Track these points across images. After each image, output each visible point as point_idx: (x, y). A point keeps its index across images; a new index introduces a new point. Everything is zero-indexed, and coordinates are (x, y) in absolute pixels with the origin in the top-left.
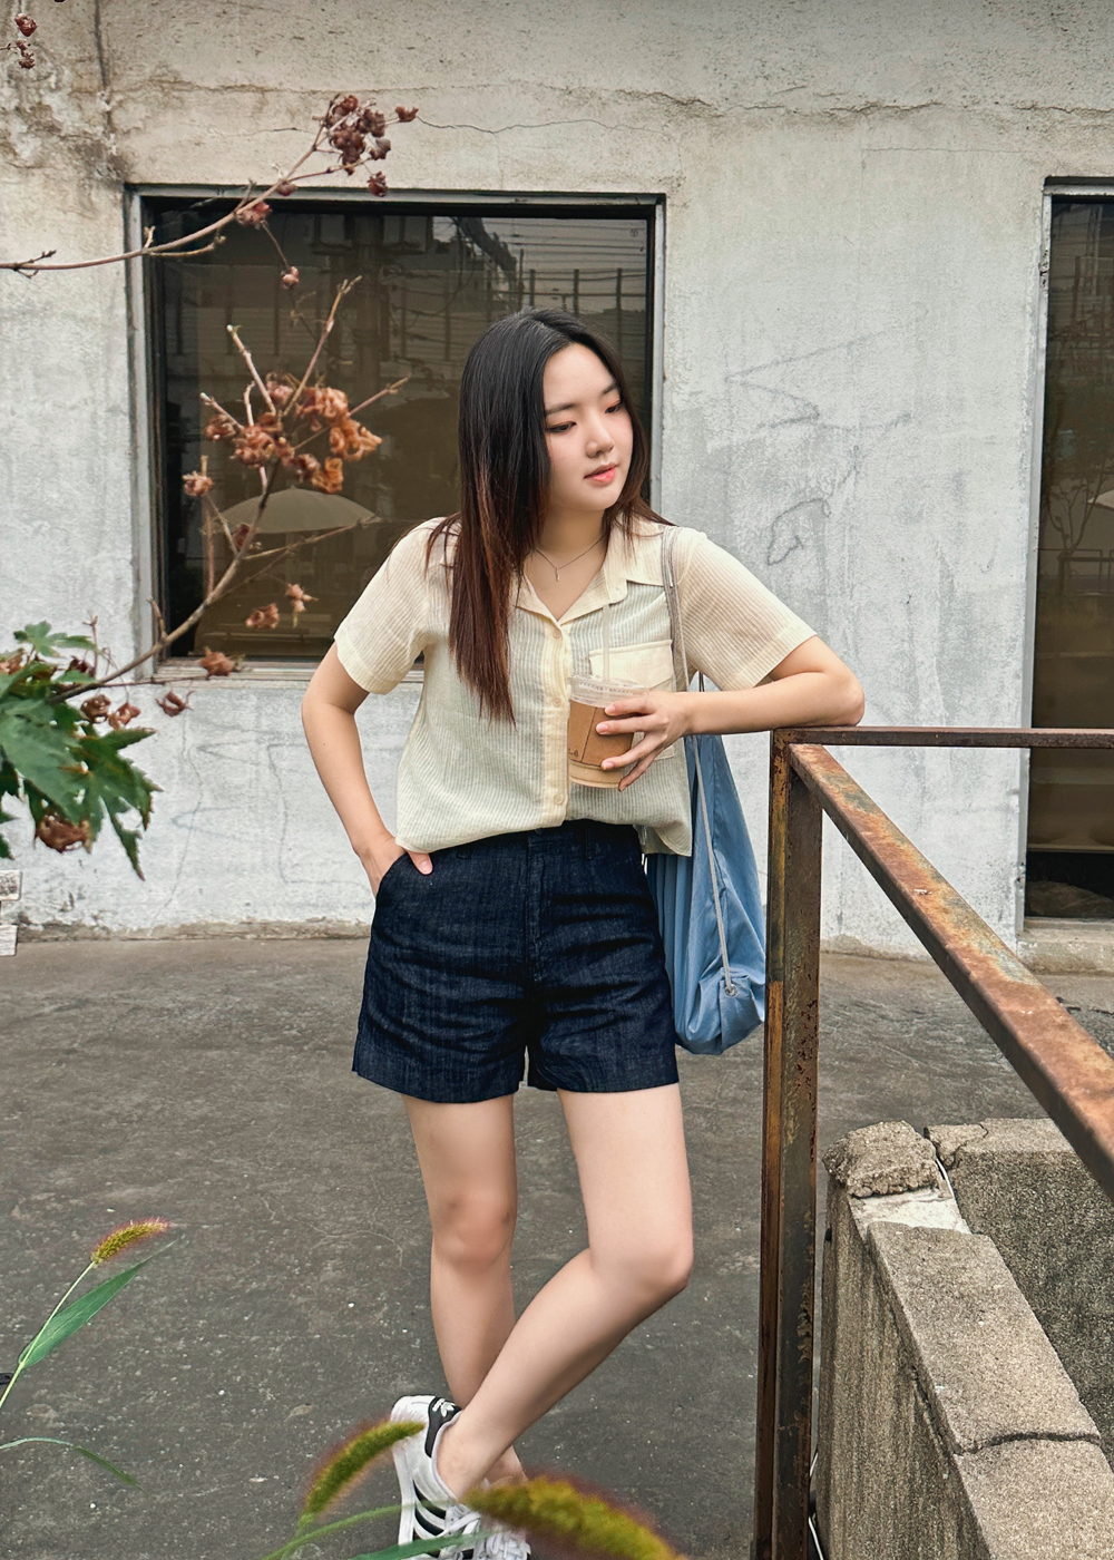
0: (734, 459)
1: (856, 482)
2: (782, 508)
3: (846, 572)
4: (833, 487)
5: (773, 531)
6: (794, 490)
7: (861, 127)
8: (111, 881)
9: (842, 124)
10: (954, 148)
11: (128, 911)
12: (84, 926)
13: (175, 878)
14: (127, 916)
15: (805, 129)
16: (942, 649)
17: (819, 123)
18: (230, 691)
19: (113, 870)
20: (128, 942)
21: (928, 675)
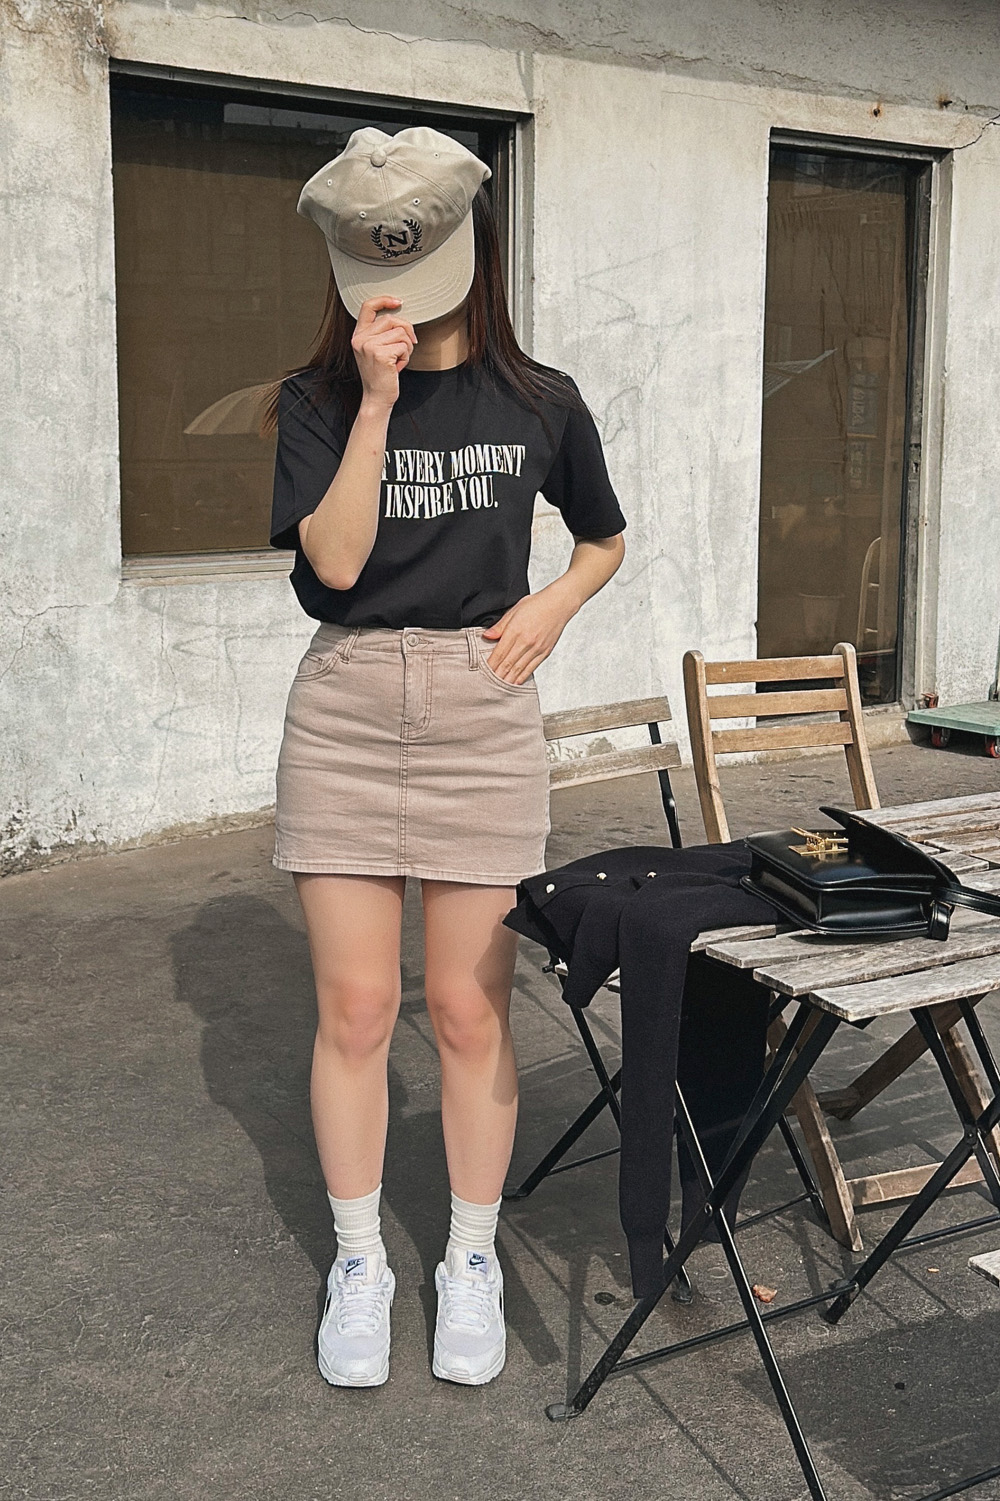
0: (581, 351)
2: (613, 395)
3: (653, 449)
4: (644, 377)
5: (606, 415)
6: (619, 379)
7: (661, 71)
8: (106, 793)
9: (650, 68)
10: (717, 96)
11: (120, 822)
12: (85, 843)
13: (156, 782)
14: (120, 827)
15: (626, 69)
16: (711, 510)
17: (635, 65)
18: (197, 586)
19: (108, 781)
20: (123, 854)
21: (703, 532)
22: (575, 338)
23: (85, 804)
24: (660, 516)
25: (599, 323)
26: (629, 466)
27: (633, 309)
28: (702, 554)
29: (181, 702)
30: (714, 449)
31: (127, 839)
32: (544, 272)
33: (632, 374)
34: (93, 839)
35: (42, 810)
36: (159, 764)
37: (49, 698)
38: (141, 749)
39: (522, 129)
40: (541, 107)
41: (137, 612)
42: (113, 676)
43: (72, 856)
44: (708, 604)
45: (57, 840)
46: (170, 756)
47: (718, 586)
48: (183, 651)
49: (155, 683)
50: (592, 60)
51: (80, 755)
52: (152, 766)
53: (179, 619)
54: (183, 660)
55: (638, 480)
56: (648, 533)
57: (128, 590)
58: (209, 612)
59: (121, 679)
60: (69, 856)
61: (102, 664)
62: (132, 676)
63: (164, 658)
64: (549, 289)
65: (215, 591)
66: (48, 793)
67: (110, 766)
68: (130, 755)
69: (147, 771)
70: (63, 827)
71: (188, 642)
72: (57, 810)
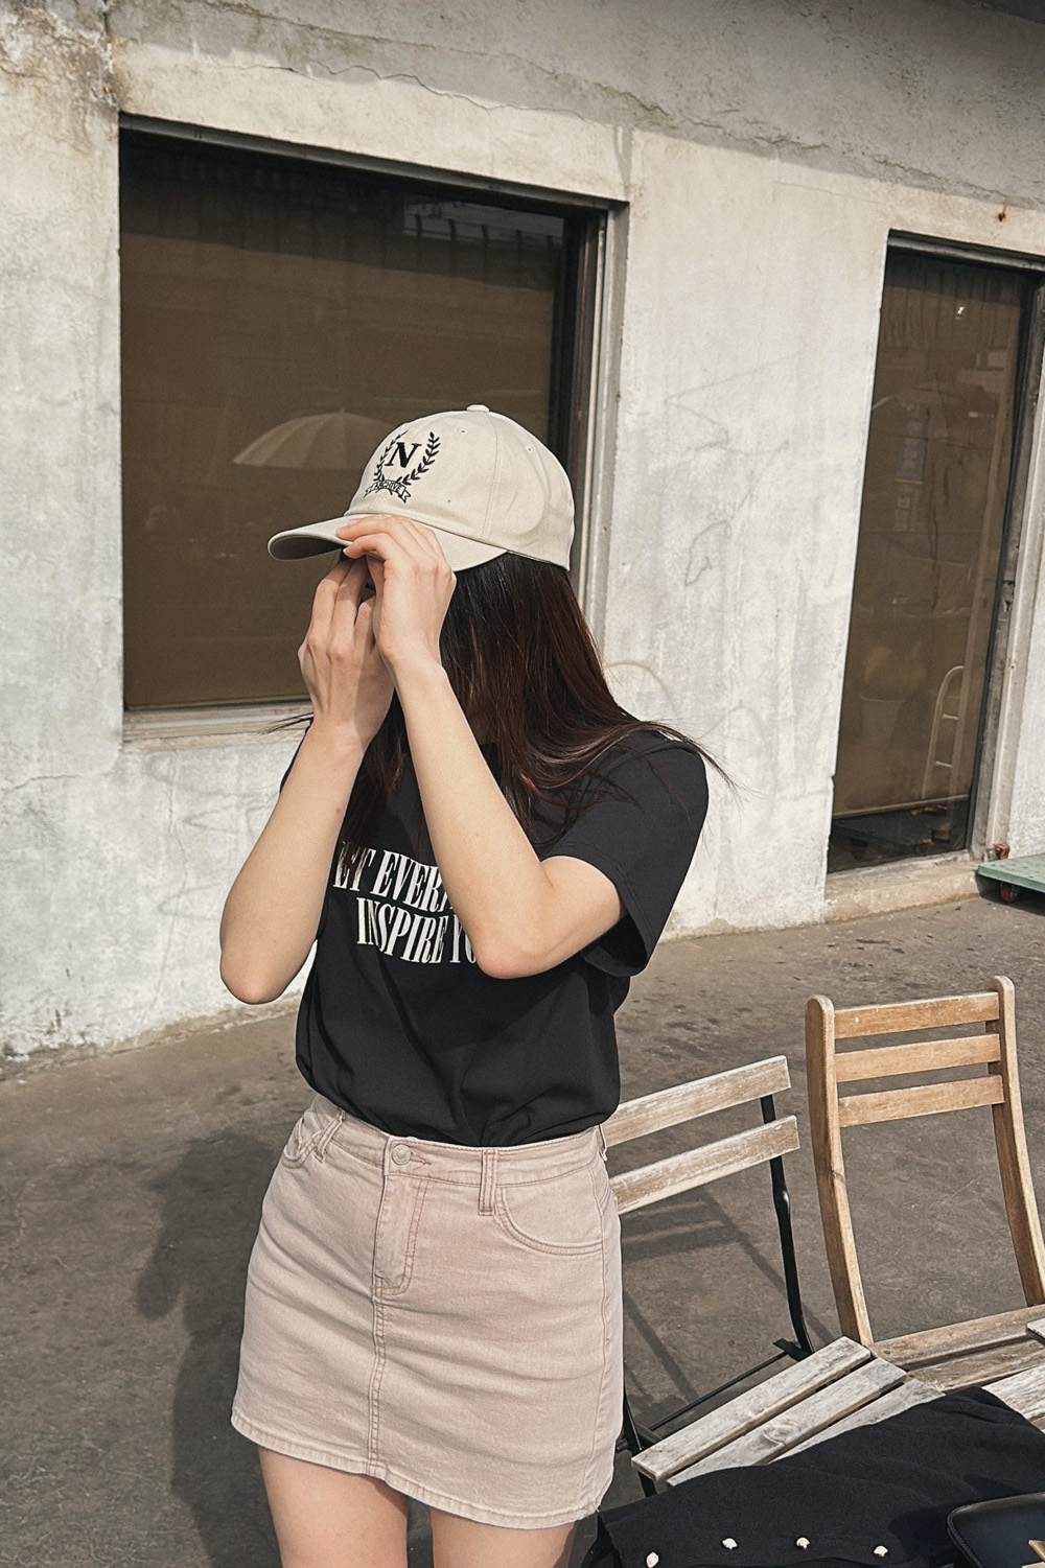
0: (667, 480)
1: (749, 505)
2: (699, 530)
3: (739, 590)
4: (735, 510)
5: (691, 552)
6: (707, 513)
7: (774, 159)
8: (98, 989)
9: (762, 153)
10: (834, 191)
11: (113, 1021)
12: (71, 1047)
13: (159, 974)
14: (114, 1027)
15: (736, 154)
16: (796, 656)
17: (747, 150)
18: (214, 751)
19: (100, 975)
20: (116, 1056)
21: (785, 679)
22: (662, 465)
23: (71, 1002)
24: (741, 664)
25: (689, 448)
26: (712, 609)
27: (727, 432)
28: (782, 703)
29: (191, 882)
30: (803, 590)
31: (122, 1039)
32: (631, 389)
33: (721, 507)
34: (81, 1041)
35: (19, 1011)
36: (162, 954)
37: (29, 884)
38: (142, 938)
39: (615, 217)
40: (637, 194)
41: (140, 783)
42: (109, 856)
43: (56, 1062)
44: (785, 758)
45: (36, 1045)
46: (177, 944)
47: (797, 738)
48: (196, 825)
49: (161, 862)
50: (697, 140)
51: (66, 948)
52: (153, 956)
53: (192, 789)
54: (195, 835)
55: (720, 623)
56: (727, 683)
57: (129, 756)
58: (229, 781)
59: (119, 859)
60: (50, 1061)
61: (97, 843)
62: (132, 855)
63: (172, 833)
64: (636, 409)
65: (236, 757)
66: (27, 992)
67: (104, 958)
68: (128, 945)
69: (149, 962)
70: (45, 1030)
71: (202, 814)
72: (37, 1012)
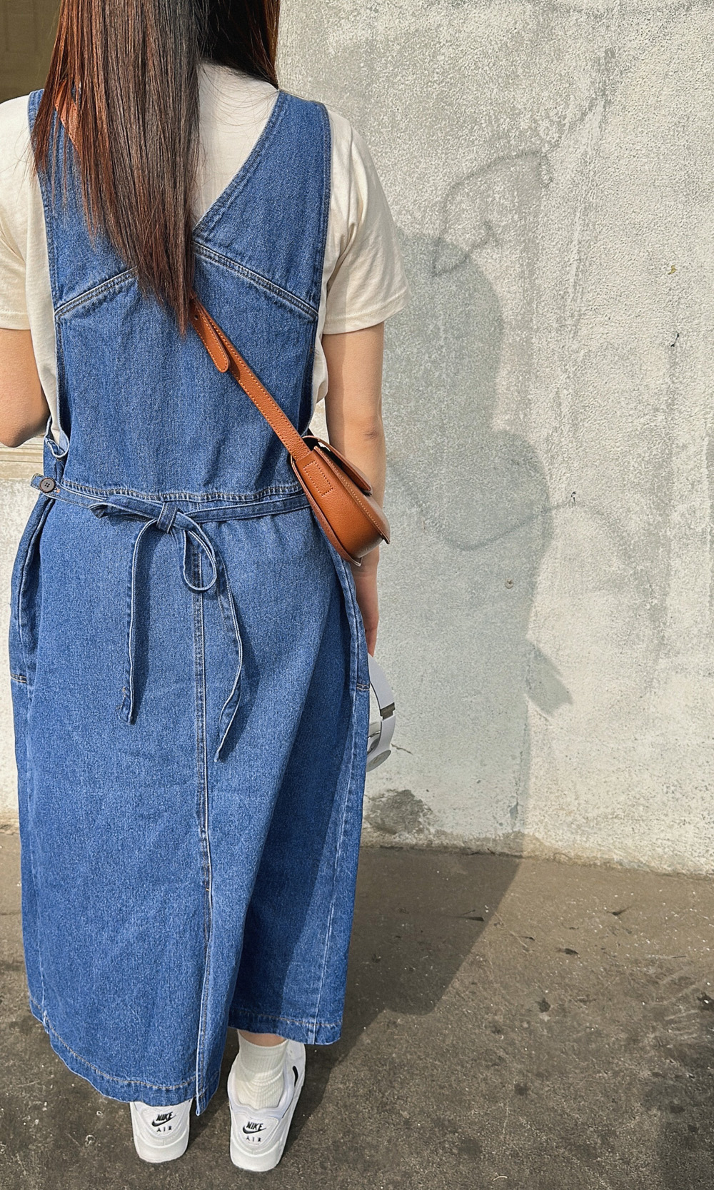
1: (604, 121)
2: (465, 167)
3: (571, 290)
4: (561, 131)
5: (444, 210)
6: (487, 132)
21: (691, 465)
33: (524, 123)
44: (686, 601)
56: (540, 460)
